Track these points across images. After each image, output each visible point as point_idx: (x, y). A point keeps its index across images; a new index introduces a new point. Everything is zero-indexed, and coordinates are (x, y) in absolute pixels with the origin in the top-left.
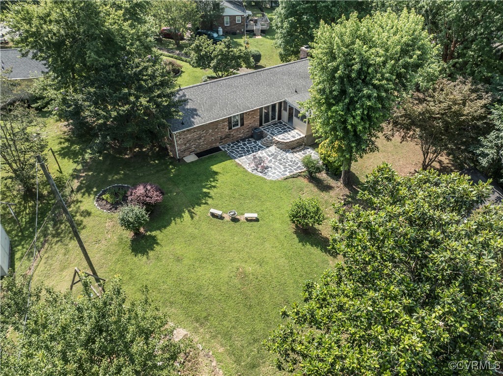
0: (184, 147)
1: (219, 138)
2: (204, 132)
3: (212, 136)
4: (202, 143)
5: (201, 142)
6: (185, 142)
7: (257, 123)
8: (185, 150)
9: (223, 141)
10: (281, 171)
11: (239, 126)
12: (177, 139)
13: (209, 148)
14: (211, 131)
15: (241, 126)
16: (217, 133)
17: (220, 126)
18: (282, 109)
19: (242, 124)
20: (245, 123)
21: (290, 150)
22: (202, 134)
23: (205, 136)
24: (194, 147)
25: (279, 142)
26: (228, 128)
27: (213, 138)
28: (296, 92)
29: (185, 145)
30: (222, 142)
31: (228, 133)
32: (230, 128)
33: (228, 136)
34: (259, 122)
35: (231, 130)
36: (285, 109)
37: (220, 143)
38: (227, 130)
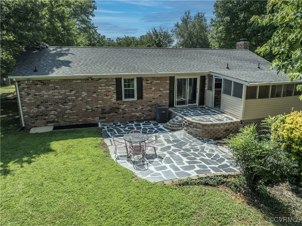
0: (35, 110)
1: (100, 110)
2: (73, 93)
3: (87, 103)
4: (68, 111)
5: (66, 109)
6: (39, 103)
7: (166, 101)
8: (36, 116)
9: (106, 115)
10: (179, 167)
11: (136, 99)
12: (23, 93)
13: (81, 121)
14: (84, 94)
15: (138, 99)
16: (96, 100)
17: (102, 89)
18: (206, 88)
19: (140, 97)
20: (145, 95)
21: (212, 140)
22: (69, 96)
23: (74, 101)
24: (55, 115)
25: (192, 123)
26: (115, 96)
27: (88, 107)
28: (228, 68)
29: (38, 107)
30: (104, 118)
31: (115, 106)
32: (119, 98)
33: (114, 110)
34: (168, 99)
35: (120, 102)
36: (210, 89)
37: (100, 118)
38: (114, 100)
